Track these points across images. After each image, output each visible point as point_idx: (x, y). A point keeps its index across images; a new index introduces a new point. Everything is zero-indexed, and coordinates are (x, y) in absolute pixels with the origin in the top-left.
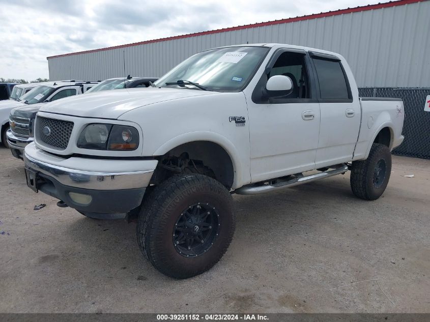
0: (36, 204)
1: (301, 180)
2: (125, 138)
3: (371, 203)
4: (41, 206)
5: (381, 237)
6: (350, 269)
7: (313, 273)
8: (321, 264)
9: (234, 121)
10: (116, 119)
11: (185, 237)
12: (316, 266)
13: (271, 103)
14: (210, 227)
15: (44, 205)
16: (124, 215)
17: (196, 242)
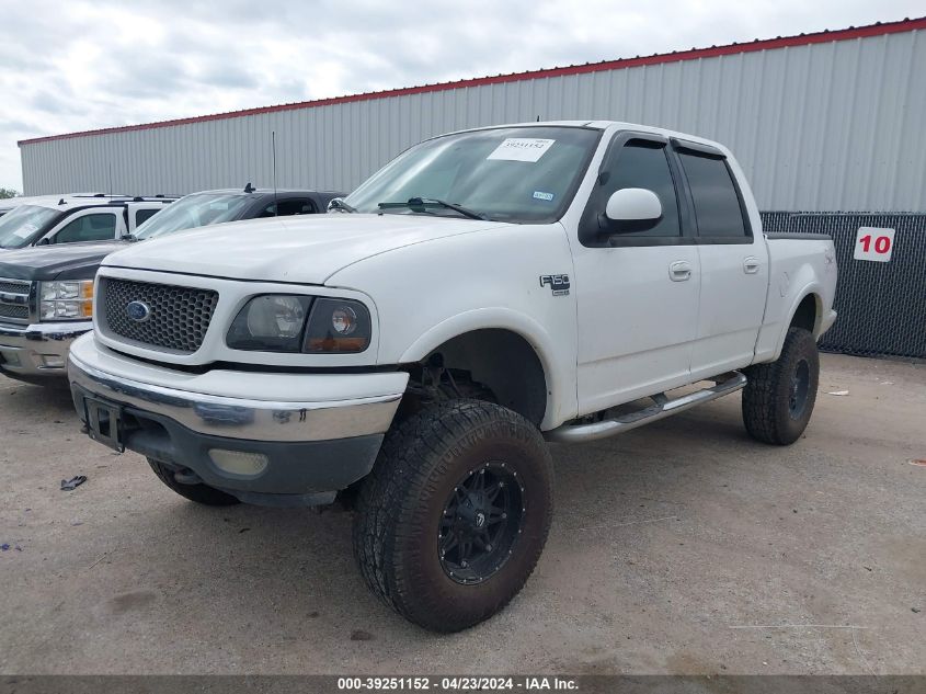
0: (64, 478)
1: (667, 406)
2: (340, 326)
3: (784, 451)
4: (77, 482)
5: (828, 521)
6: (790, 594)
7: (720, 605)
8: (730, 585)
9: (549, 285)
10: (322, 285)
11: (456, 540)
12: (720, 590)
13: (614, 245)
14: (505, 516)
15: (83, 479)
16: (331, 496)
17: (477, 550)
